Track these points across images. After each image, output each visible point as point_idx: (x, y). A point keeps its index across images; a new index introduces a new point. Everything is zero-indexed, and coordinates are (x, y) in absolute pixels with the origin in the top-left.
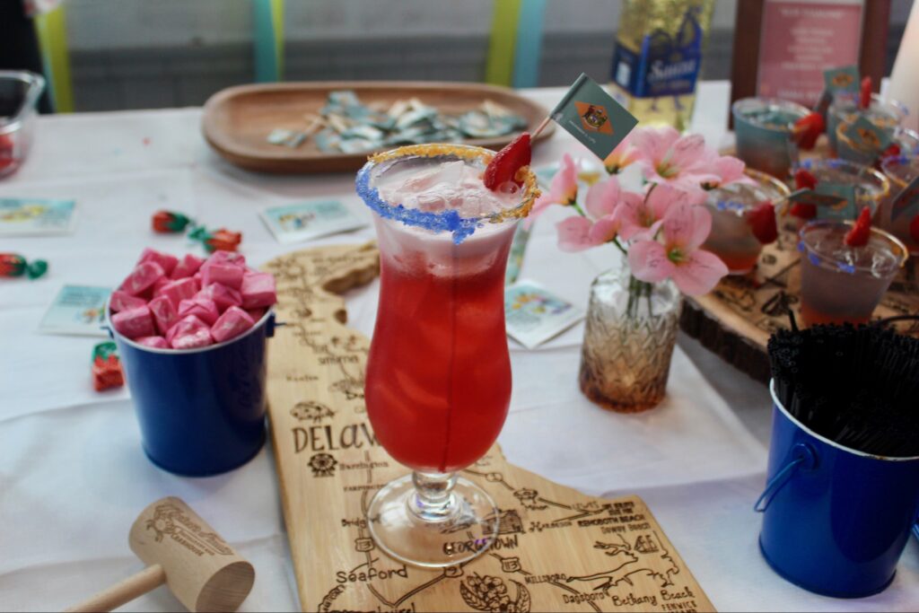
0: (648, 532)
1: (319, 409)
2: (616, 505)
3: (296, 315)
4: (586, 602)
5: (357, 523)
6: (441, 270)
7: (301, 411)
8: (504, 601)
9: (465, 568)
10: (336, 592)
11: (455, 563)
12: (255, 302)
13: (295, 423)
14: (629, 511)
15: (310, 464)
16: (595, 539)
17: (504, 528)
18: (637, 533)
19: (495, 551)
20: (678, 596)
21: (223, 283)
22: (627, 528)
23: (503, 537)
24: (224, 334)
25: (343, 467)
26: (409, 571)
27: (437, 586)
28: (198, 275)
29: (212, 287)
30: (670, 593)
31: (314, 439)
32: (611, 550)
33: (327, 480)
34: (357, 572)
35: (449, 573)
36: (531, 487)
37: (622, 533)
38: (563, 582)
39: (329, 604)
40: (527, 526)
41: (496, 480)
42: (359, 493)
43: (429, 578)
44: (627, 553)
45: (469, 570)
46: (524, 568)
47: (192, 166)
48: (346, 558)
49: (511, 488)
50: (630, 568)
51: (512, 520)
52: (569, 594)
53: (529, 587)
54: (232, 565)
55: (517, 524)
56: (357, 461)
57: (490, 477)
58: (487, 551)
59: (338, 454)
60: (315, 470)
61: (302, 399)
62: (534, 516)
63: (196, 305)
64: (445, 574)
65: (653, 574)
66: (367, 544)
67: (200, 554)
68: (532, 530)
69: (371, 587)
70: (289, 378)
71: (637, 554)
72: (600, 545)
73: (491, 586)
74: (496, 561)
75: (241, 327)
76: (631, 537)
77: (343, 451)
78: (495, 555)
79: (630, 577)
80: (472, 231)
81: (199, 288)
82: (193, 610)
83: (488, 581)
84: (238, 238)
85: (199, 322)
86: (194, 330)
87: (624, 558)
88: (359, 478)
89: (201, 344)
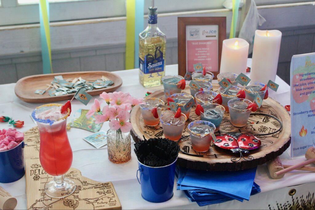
0: (110, 189)
1: (38, 165)
2: (105, 184)
3: (35, 143)
4: (91, 204)
5: (42, 190)
6: (50, 131)
7: (33, 166)
8: (73, 204)
9: (65, 198)
10: (35, 204)
11: (64, 197)
12: (19, 139)
13: (31, 169)
14: (108, 185)
15: (34, 178)
16: (97, 191)
17: (77, 189)
18: (108, 189)
19: (73, 194)
20: (113, 202)
21: (10, 136)
22: (106, 188)
23: (76, 191)
24: (10, 147)
25: (41, 178)
26: (52, 199)
27: (58, 202)
28: (5, 134)
29: (8, 137)
30: (111, 201)
31: (35, 172)
32: (100, 193)
33: (37, 181)
34: (40, 200)
35: (61, 199)
36: (85, 181)
37: (104, 190)
38: (87, 200)
39: (33, 206)
40: (82, 189)
41: (77, 179)
42: (44, 184)
43: (56, 200)
44: (104, 194)
45: (66, 198)
46: (79, 198)
47: (12, 102)
48: (39, 197)
49: (81, 181)
50: (103, 197)
51: (79, 188)
52: (88, 202)
53: (79, 201)
54: (11, 198)
55: (80, 188)
56: (45, 177)
57: (76, 179)
58: (71, 194)
59: (41, 176)
60: (34, 179)
61: (34, 163)
62: (84, 187)
63: (4, 141)
64: (60, 199)
65: (109, 198)
66: (44, 194)
67: (4, 196)
68: (83, 190)
69: (43, 203)
70: (31, 159)
71: (106, 194)
72: (98, 192)
73: (71, 201)
74: (73, 196)
75: (14, 145)
76: (106, 190)
77: (42, 175)
78: (73, 195)
79: (103, 198)
80: (53, 123)
81: (5, 137)
82: (2, 209)
83: (70, 200)
84: (23, 123)
85: (4, 145)
86: (3, 146)
87: (103, 194)
88: (45, 180)
89: (5, 150)
